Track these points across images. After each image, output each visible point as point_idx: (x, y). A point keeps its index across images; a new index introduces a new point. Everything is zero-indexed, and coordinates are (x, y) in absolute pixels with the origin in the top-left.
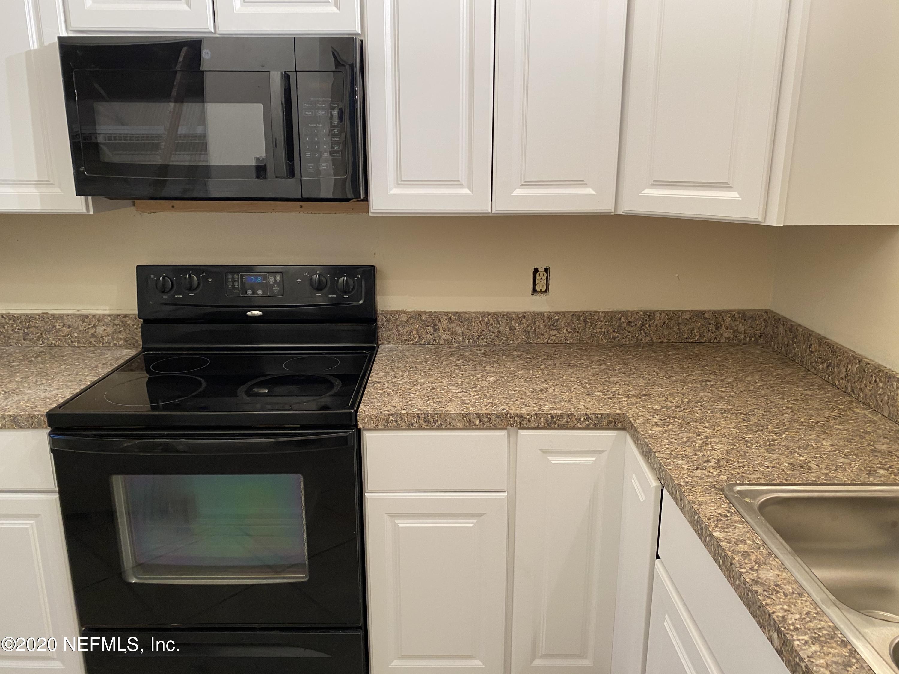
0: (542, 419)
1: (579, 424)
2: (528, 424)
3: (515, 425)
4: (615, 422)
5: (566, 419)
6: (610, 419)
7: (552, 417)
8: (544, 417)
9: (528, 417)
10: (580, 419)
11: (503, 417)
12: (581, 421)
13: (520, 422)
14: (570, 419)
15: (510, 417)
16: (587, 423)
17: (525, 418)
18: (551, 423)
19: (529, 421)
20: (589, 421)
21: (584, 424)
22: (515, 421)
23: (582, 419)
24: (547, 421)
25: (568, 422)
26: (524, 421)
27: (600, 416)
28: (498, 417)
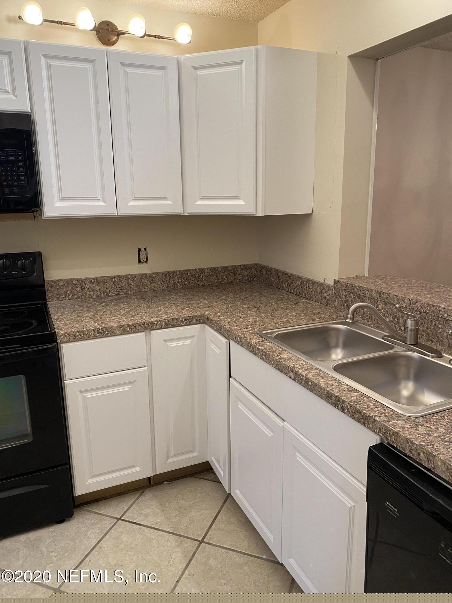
0: (163, 323)
1: (182, 323)
2: (156, 326)
3: (149, 328)
4: (199, 319)
5: (175, 321)
6: (197, 318)
7: (168, 321)
8: (164, 322)
9: (156, 323)
10: (182, 320)
11: (142, 325)
12: (182, 321)
13: (152, 326)
14: (178, 321)
15: (146, 324)
16: (186, 322)
17: (154, 323)
18: (168, 324)
19: (156, 325)
20: (187, 321)
21: (184, 323)
22: (149, 326)
23: (183, 320)
24: (166, 323)
25: (176, 323)
26: (153, 325)
27: (192, 317)
28: (140, 325)
